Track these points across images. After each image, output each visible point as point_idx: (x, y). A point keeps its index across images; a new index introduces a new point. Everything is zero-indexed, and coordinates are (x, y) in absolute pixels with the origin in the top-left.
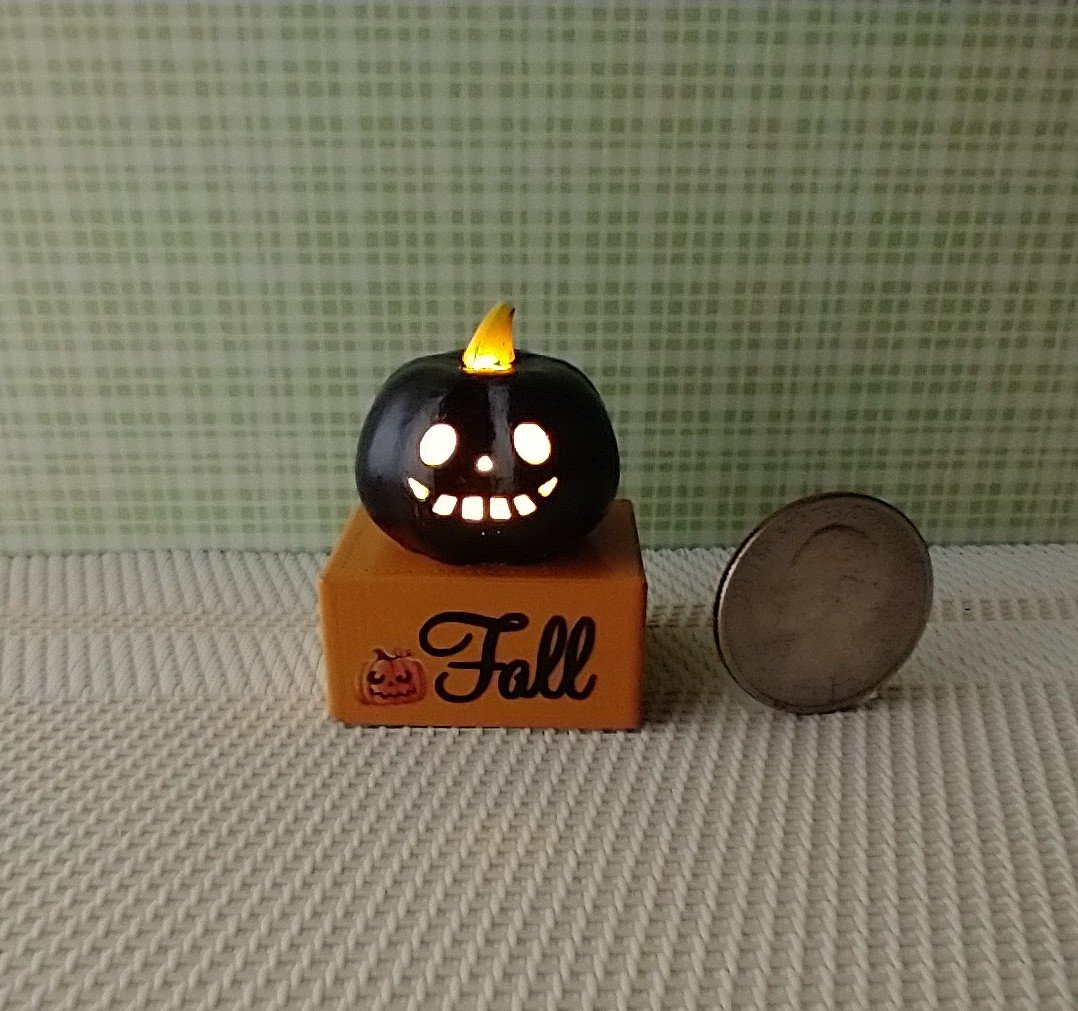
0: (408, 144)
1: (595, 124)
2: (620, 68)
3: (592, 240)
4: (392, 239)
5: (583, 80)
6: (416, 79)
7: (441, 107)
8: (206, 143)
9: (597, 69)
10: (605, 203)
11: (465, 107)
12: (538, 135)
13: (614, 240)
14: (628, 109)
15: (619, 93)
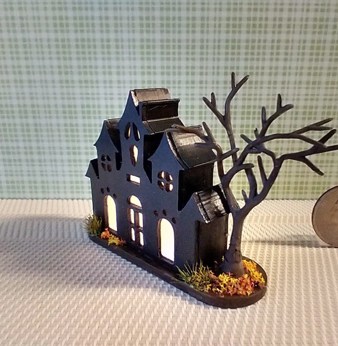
0: (256, 88)
1: (308, 83)
2: (316, 68)
3: (304, 113)
4: (249, 113)
5: (305, 71)
6: (260, 71)
7: (266, 78)
8: (201, 88)
9: (310, 68)
10: (309, 103)
11: (273, 79)
12: (292, 86)
13: (310, 113)
14: (317, 79)
15: (315, 74)
